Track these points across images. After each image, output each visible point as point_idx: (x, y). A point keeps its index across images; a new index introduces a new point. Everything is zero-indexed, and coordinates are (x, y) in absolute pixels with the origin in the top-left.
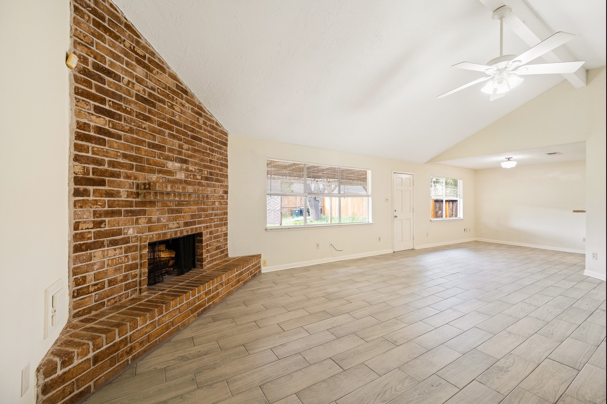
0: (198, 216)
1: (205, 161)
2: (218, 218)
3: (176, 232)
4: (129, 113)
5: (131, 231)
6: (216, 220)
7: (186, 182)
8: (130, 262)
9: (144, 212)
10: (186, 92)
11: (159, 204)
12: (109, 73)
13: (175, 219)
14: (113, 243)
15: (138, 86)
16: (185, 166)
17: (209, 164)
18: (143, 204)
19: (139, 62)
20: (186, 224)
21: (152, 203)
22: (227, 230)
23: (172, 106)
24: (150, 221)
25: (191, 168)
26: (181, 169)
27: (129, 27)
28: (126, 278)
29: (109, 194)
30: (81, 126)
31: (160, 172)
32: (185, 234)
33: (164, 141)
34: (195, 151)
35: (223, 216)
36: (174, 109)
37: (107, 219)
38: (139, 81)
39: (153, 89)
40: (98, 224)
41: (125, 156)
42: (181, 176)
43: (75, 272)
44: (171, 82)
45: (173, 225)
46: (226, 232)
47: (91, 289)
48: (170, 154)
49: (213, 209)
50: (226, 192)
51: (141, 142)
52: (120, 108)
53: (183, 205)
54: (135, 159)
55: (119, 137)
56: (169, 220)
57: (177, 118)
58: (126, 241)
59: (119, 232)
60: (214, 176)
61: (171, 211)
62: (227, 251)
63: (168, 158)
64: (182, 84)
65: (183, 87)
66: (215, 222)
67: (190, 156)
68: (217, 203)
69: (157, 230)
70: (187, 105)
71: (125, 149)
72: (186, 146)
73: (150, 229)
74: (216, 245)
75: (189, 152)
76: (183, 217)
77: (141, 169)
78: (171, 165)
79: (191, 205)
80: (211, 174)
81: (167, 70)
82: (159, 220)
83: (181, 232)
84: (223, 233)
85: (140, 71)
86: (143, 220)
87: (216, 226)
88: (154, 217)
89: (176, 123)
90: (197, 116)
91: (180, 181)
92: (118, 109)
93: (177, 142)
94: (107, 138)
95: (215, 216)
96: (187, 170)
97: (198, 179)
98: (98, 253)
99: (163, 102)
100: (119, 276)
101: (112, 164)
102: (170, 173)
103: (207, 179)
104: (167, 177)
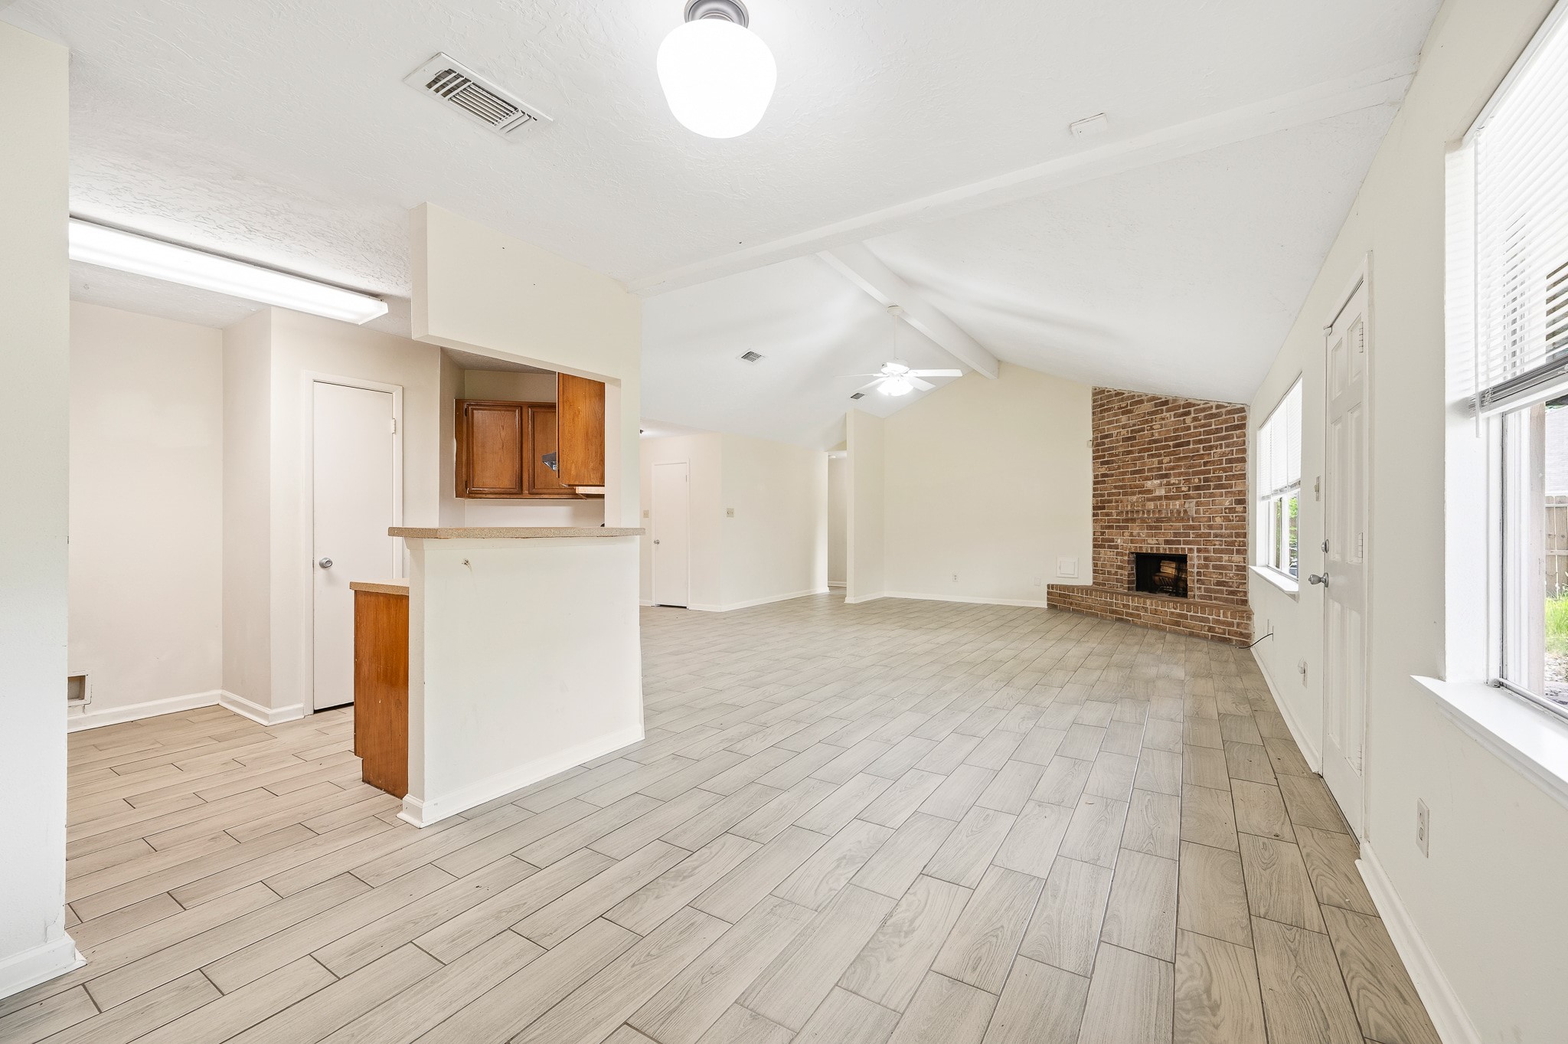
0: (1184, 535)
1: (1195, 467)
2: (1221, 541)
3: (1152, 548)
4: (1118, 455)
5: (1119, 541)
6: (1217, 543)
7: (1167, 498)
8: (1119, 564)
9: (1127, 528)
10: (1166, 403)
11: (1139, 521)
12: (1107, 437)
13: (1155, 535)
14: (1110, 547)
15: (1124, 431)
16: (1165, 481)
17: (1203, 468)
18: (1127, 520)
19: (1123, 413)
20: (1167, 542)
21: (1133, 520)
22: (1245, 563)
23: (1152, 428)
24: (1131, 535)
25: (1173, 480)
26: (1161, 485)
27: (1118, 394)
28: (1116, 573)
29: (1107, 515)
30: (1096, 477)
31: (1140, 493)
32: (1162, 551)
33: (1144, 464)
34: (1180, 459)
35: (1234, 539)
36: (1153, 429)
37: (1107, 531)
38: (1124, 427)
39: (1134, 425)
40: (1103, 533)
41: (1115, 487)
42: (1162, 492)
43: (1094, 559)
44: (1147, 407)
45: (1152, 541)
46: (1243, 564)
47: (1100, 572)
48: (1149, 474)
49: (1210, 527)
50: (1242, 502)
51: (1124, 473)
52: (1111, 455)
53: (1162, 522)
54: (1121, 487)
55: (1112, 475)
56: (1148, 535)
57: (1156, 436)
58: (1116, 547)
59: (1112, 540)
60: (1211, 481)
61: (1150, 528)
62: (1245, 596)
63: (1147, 479)
64: (1161, 398)
65: (1163, 400)
66: (1215, 545)
67: (1173, 468)
68: (1218, 520)
69: (1137, 543)
70: (1168, 415)
71: (1116, 482)
72: (1166, 460)
73: (1132, 542)
74: (1215, 578)
75: (1172, 464)
76: (1164, 534)
77: (1125, 494)
78: (1149, 484)
79: (1173, 522)
80: (1206, 480)
81: (1144, 398)
82: (1139, 535)
83: (1158, 549)
84: (1233, 564)
85: (1124, 419)
86: (1127, 533)
87: (1215, 551)
88: (1135, 532)
89: (1155, 441)
90: (1182, 418)
91: (1160, 498)
92: (1112, 457)
93: (1156, 460)
94: (1106, 479)
95: (1216, 537)
96: (1168, 484)
97: (1183, 491)
98: (1102, 550)
99: (1143, 430)
100: (1113, 570)
101: (1109, 495)
102: (1150, 491)
103: (1197, 488)
104: (1146, 496)
